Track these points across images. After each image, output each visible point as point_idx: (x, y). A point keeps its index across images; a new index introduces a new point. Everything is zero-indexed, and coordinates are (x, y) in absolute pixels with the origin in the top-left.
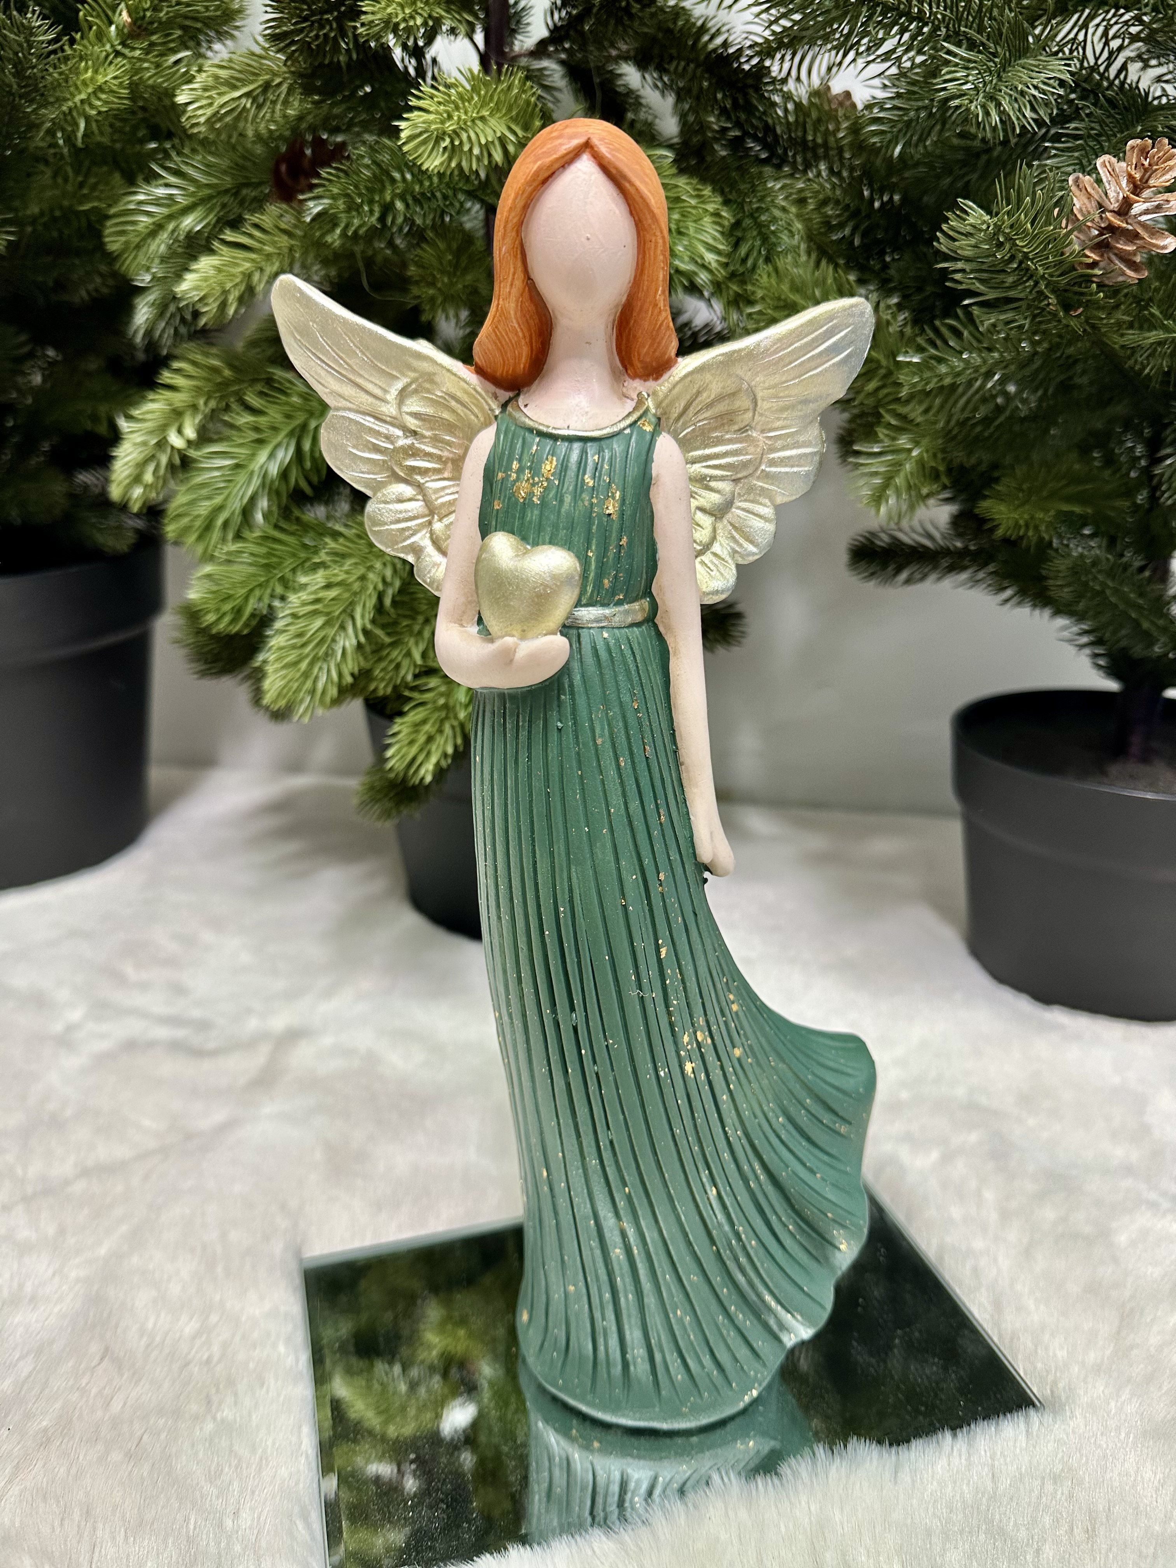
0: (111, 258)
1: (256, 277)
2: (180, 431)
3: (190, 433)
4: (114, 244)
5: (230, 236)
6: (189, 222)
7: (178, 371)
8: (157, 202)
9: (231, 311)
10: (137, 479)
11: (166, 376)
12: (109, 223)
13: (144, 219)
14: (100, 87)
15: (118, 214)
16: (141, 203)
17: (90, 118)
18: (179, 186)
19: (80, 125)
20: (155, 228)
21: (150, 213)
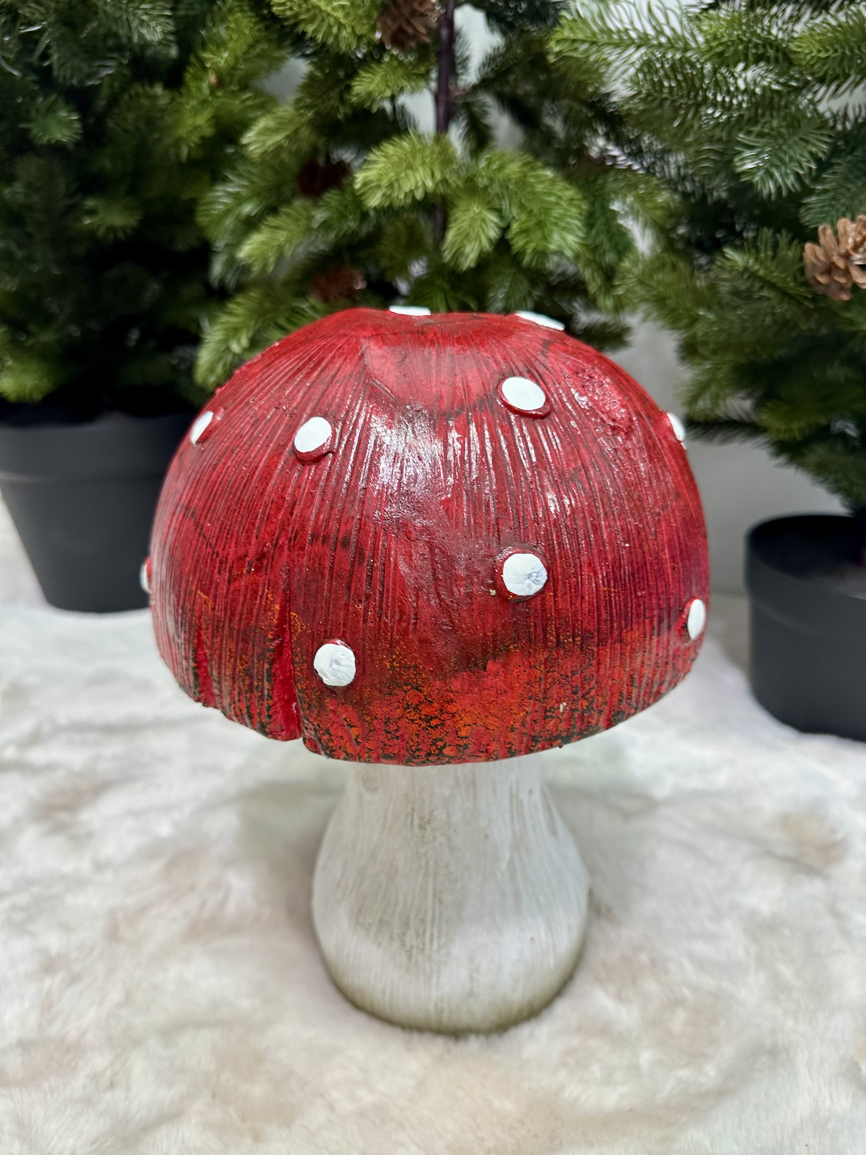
0: (201, 229)
1: (287, 247)
2: (239, 341)
3: (244, 342)
4: (203, 220)
5: (272, 221)
6: (248, 209)
7: (238, 304)
8: (230, 194)
9: (271, 268)
10: (211, 370)
11: (231, 306)
12: (201, 208)
13: (221, 207)
14: (196, 128)
15: (205, 204)
16: (219, 197)
17: (190, 148)
18: (244, 186)
19: (185, 151)
20: (228, 212)
21: (225, 204)
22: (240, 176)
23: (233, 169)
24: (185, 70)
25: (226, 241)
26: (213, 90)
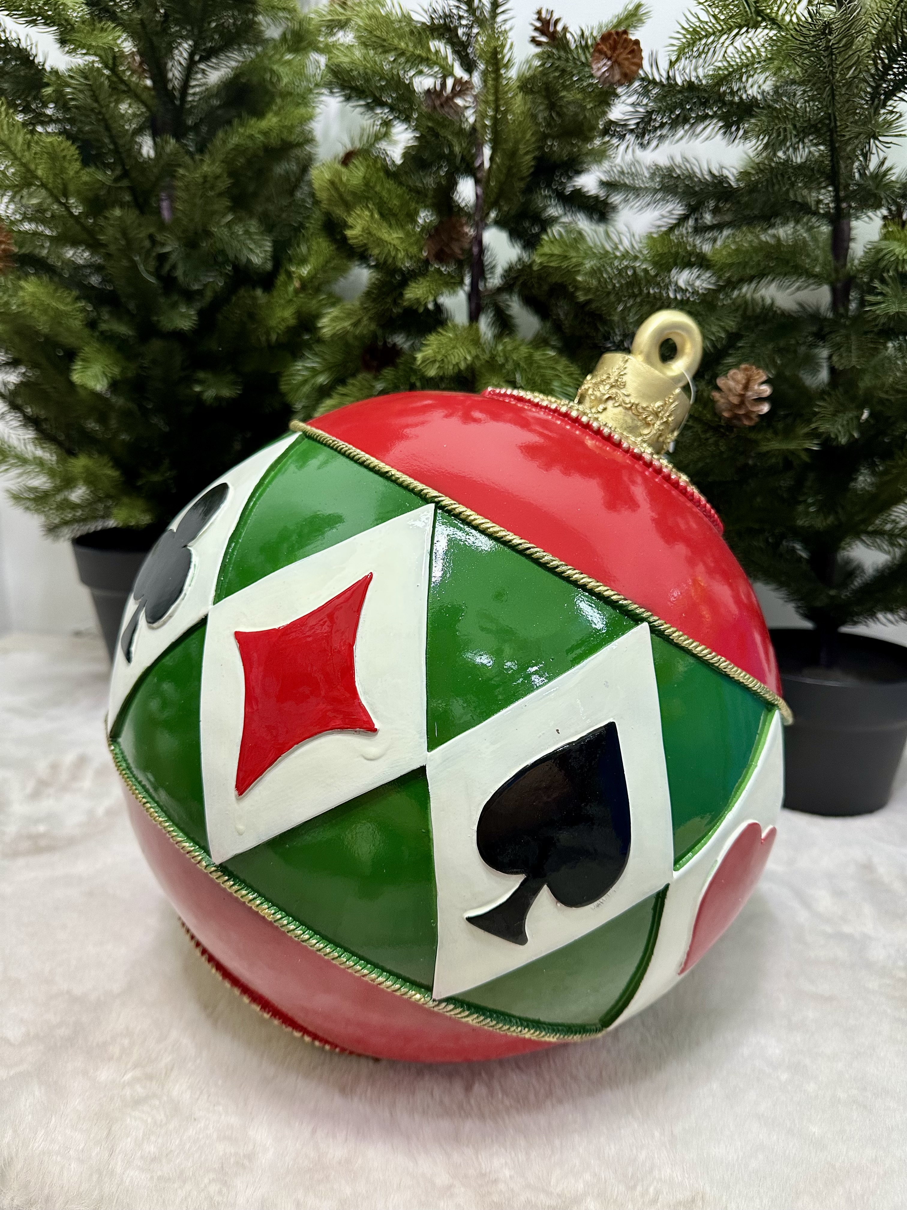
0: (283, 395)
4: (284, 388)
5: (339, 389)
6: (322, 379)
8: (307, 368)
12: (284, 379)
13: (300, 378)
14: (284, 320)
15: (288, 376)
16: (299, 370)
17: (278, 333)
18: (317, 362)
19: (274, 337)
20: (305, 382)
21: (303, 375)
22: (316, 354)
23: (311, 349)
24: (277, 278)
25: (303, 404)
26: (297, 292)
